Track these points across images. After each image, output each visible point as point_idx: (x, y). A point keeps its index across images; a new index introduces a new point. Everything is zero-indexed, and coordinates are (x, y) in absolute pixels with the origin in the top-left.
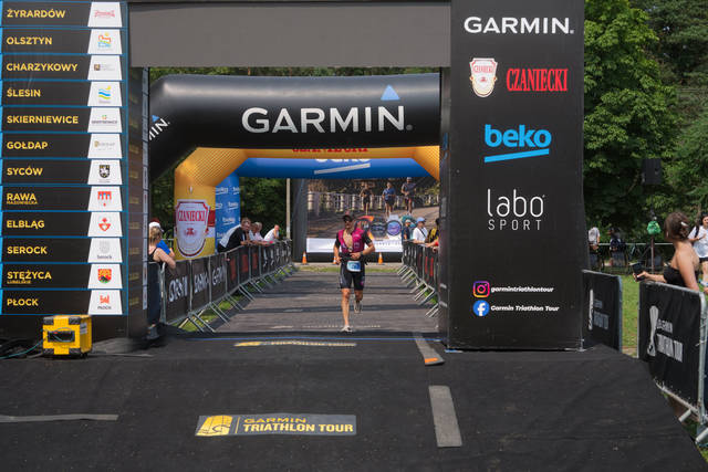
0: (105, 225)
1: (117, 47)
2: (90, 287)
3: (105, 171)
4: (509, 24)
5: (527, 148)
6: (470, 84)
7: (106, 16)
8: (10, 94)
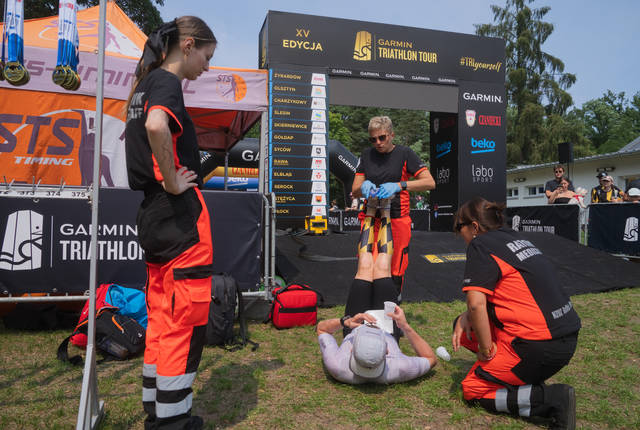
0: (319, 176)
1: (324, 94)
2: (312, 204)
3: (319, 151)
4: (480, 97)
5: (486, 148)
6: (465, 121)
7: (319, 80)
8: (276, 113)
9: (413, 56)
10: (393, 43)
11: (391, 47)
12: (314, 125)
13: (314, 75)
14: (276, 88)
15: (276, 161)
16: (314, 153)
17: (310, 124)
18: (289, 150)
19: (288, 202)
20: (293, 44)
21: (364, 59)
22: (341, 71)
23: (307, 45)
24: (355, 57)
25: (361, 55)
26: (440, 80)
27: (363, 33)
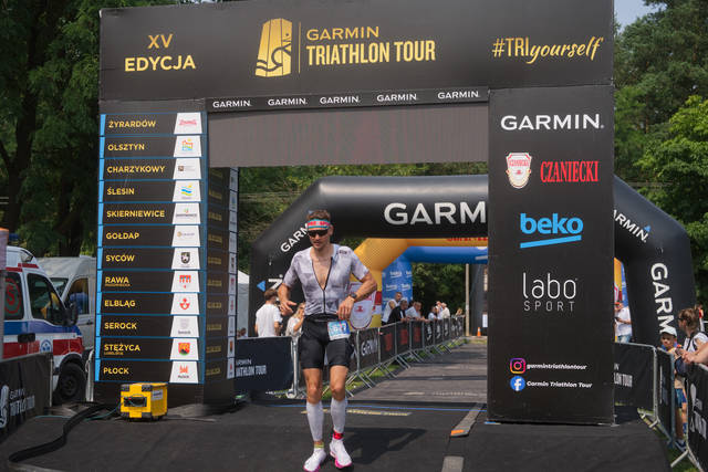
0: (185, 304)
1: (197, 151)
2: (171, 358)
3: (186, 258)
4: (543, 121)
5: (560, 235)
6: (506, 177)
7: (188, 125)
8: (110, 192)
9: (381, 53)
10: (337, 32)
11: (332, 43)
12: (178, 209)
13: (181, 116)
14: (112, 148)
15: (107, 280)
16: (177, 263)
17: (170, 208)
18: (131, 258)
19: (127, 353)
20: (142, 64)
21: (278, 73)
22: (229, 104)
23: (167, 63)
24: (260, 72)
25: (271, 65)
26: (441, 96)
27: (276, 22)
